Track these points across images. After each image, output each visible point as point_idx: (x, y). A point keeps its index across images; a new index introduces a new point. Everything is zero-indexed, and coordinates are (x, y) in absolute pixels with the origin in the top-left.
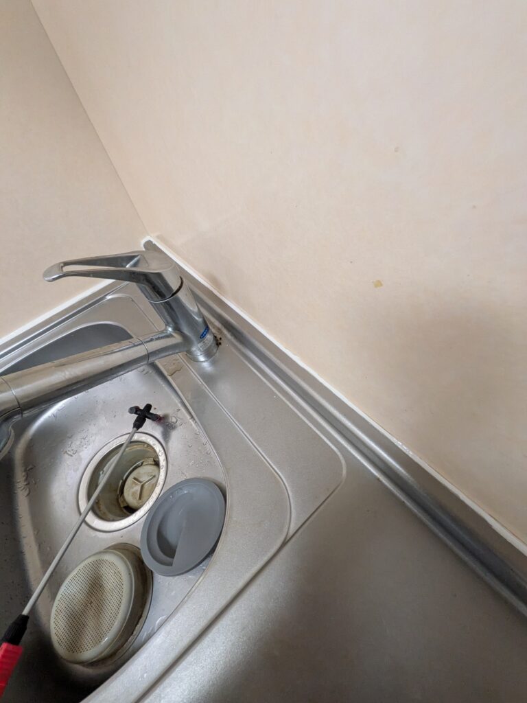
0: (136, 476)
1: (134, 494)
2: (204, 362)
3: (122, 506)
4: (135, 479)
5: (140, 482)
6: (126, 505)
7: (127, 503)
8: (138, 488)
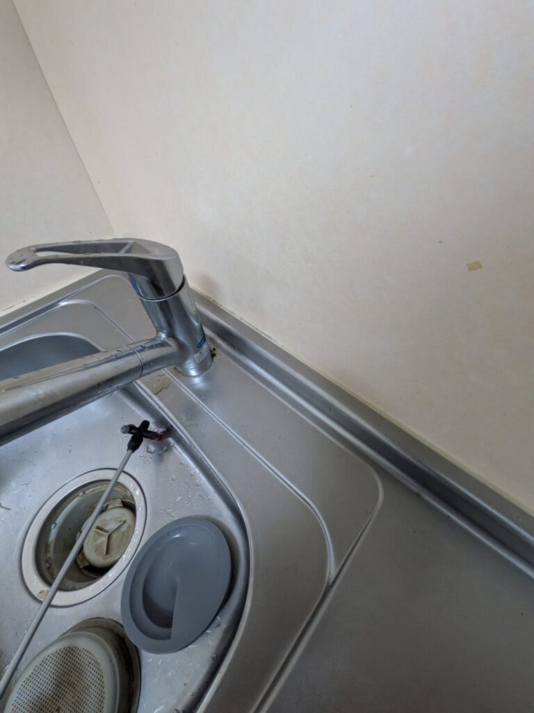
0: (100, 525)
1: (97, 549)
2: (195, 377)
3: (81, 567)
4: (98, 528)
5: (106, 532)
6: (87, 564)
7: (88, 561)
8: (104, 539)
